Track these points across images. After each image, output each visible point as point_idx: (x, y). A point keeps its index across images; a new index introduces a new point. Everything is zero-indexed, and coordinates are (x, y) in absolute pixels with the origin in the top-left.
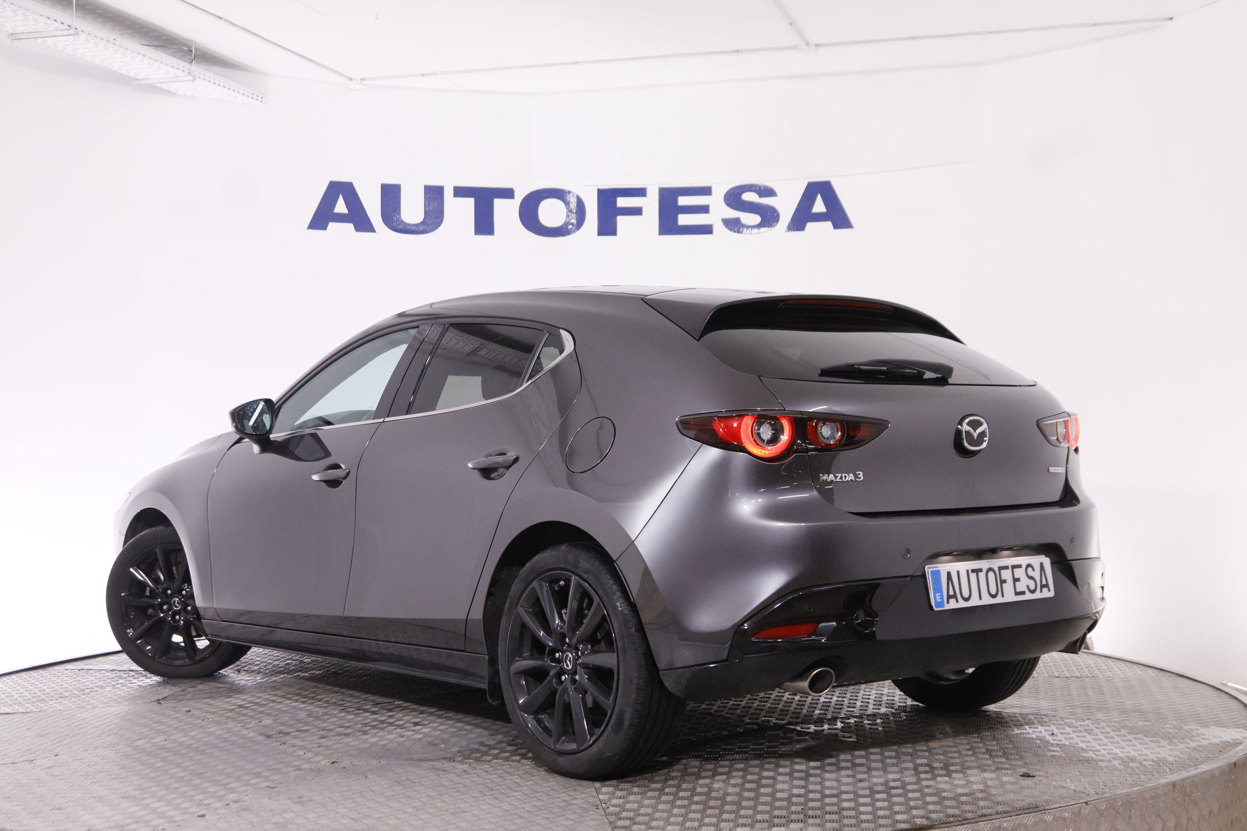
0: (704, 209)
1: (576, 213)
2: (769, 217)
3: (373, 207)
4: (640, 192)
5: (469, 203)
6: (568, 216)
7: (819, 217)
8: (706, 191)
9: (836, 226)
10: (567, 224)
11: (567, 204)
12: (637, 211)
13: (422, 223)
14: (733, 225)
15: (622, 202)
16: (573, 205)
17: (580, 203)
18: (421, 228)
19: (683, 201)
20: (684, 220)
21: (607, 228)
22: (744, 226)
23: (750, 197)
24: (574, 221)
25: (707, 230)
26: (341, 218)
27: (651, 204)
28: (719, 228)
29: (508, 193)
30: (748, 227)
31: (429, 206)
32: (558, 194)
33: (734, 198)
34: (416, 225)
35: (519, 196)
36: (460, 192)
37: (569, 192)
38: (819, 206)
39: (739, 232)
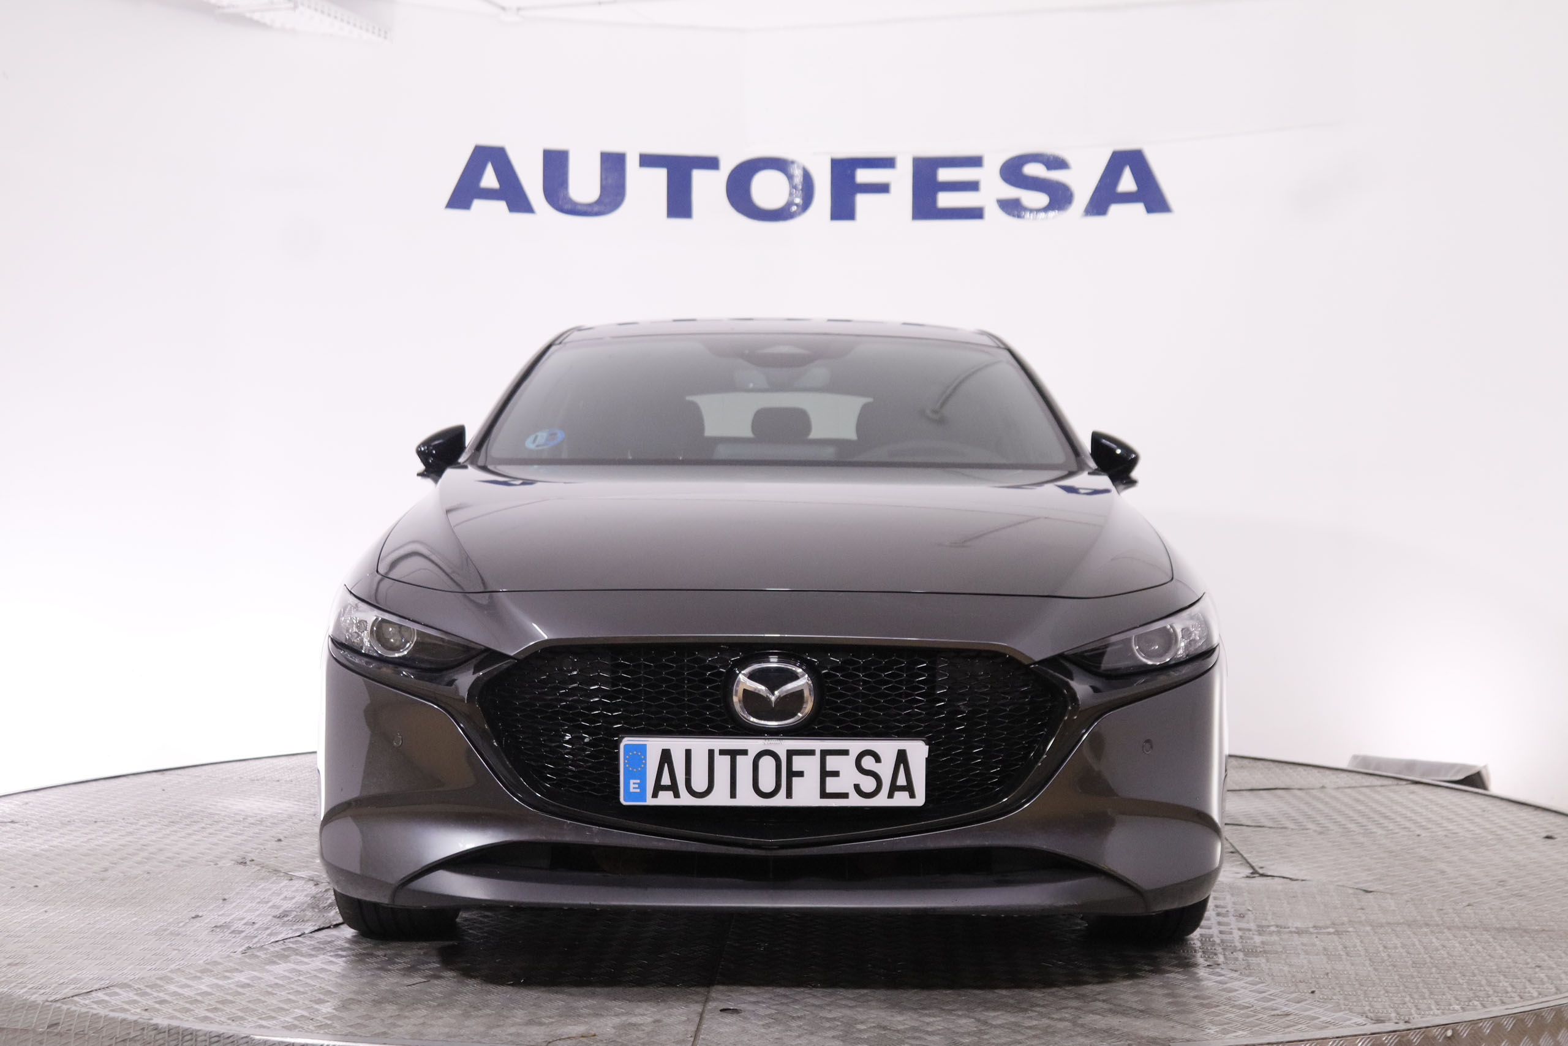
0: (972, 186)
1: (802, 190)
2: (1060, 197)
3: (532, 180)
4: (887, 163)
5: (659, 176)
6: (791, 194)
7: (1127, 198)
8: (975, 162)
9: (1150, 210)
10: (789, 204)
11: (790, 177)
12: (882, 188)
13: (598, 202)
14: (1012, 207)
15: (863, 176)
16: (798, 179)
17: (807, 179)
18: (596, 209)
19: (945, 175)
20: (945, 200)
21: (843, 210)
22: (1025, 209)
23: (1033, 170)
24: (798, 200)
25: (975, 213)
26: (489, 194)
27: (901, 179)
28: (993, 212)
29: (711, 163)
30: (1031, 211)
31: (606, 179)
32: (779, 164)
33: (1012, 172)
34: (590, 205)
35: (727, 166)
36: (648, 161)
37: (793, 162)
38: (1127, 183)
39: (1019, 216)
